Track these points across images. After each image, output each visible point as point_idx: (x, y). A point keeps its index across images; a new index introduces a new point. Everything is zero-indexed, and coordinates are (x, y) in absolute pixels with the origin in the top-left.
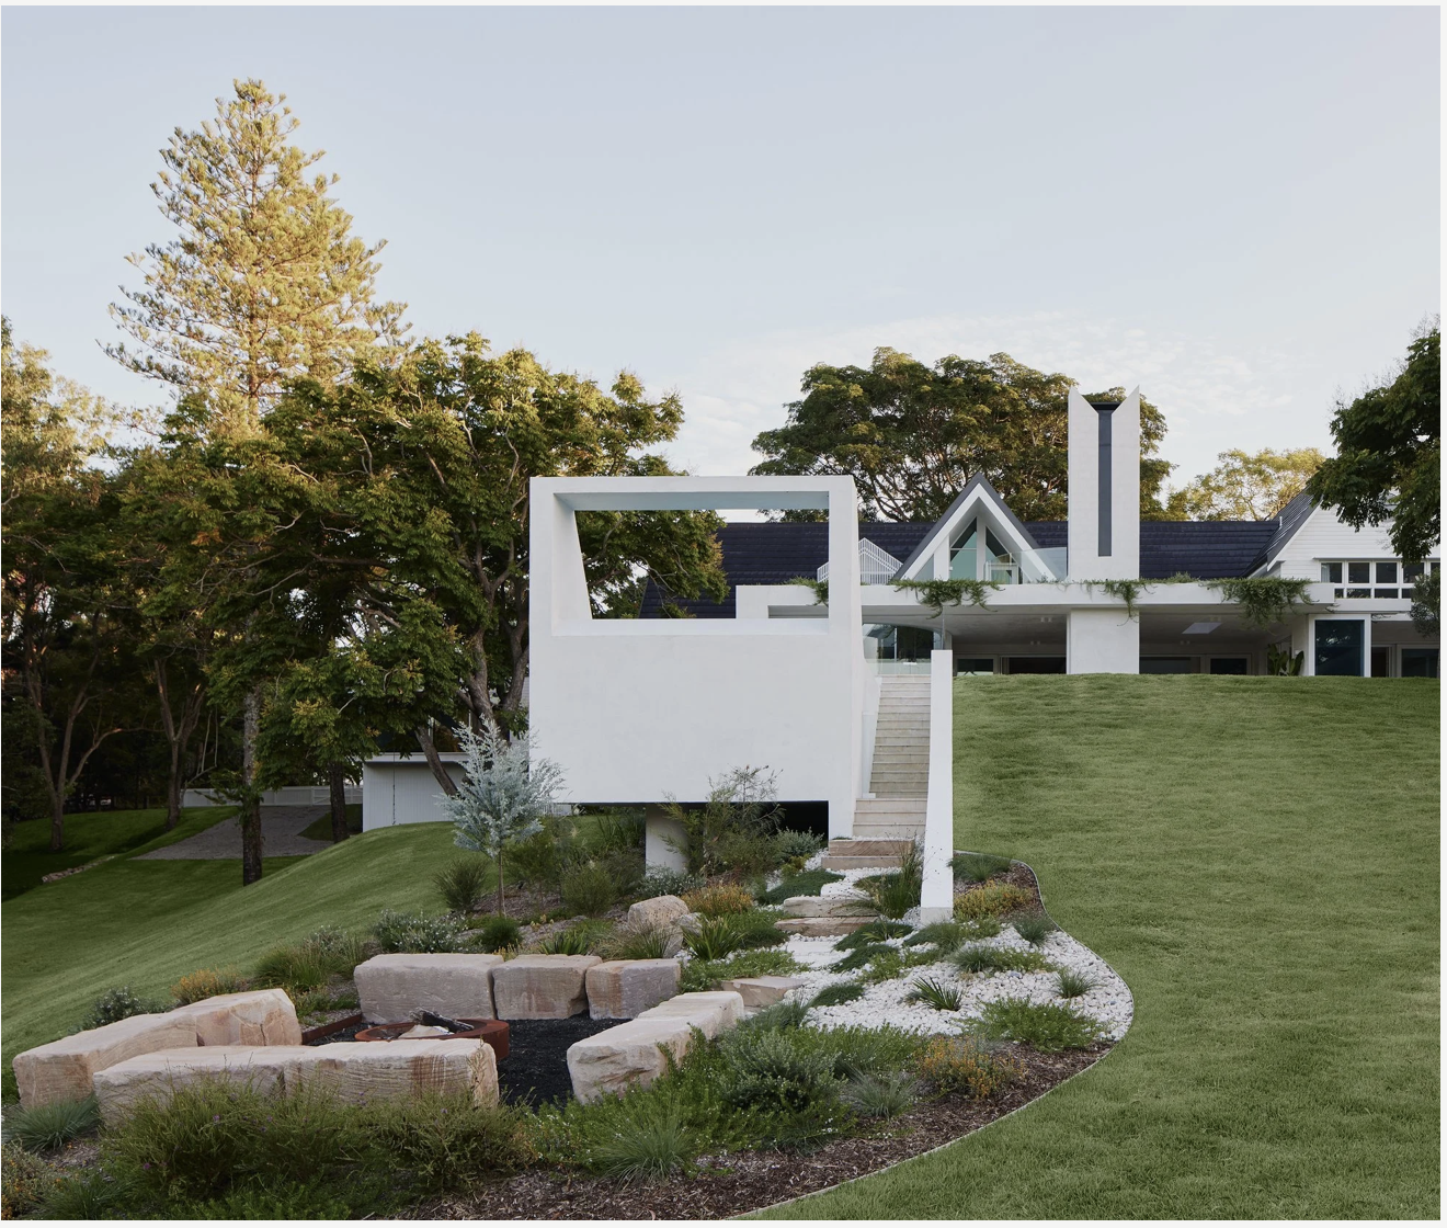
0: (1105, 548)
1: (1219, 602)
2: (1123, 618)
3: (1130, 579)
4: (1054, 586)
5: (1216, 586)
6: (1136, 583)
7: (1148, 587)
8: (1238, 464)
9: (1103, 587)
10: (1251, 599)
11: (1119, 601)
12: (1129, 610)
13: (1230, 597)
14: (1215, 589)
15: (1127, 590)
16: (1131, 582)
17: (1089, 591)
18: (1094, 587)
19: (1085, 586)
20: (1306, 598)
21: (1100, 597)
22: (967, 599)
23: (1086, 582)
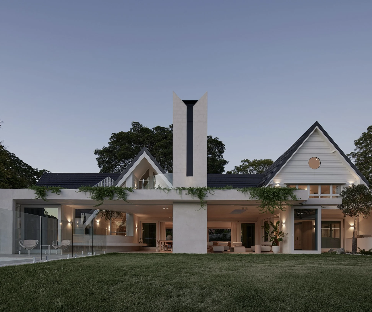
0: (190, 172)
1: (248, 199)
2: (197, 207)
3: (202, 186)
4: (162, 190)
5: (246, 191)
6: (205, 189)
7: (212, 192)
8: (247, 164)
9: (187, 191)
10: (265, 198)
11: (196, 198)
12: (201, 203)
13: (254, 196)
14: (246, 193)
15: (199, 192)
16: (202, 189)
17: (181, 193)
18: (183, 191)
19: (178, 191)
20: (294, 197)
21: (187, 197)
22: (117, 197)
23: (179, 188)
